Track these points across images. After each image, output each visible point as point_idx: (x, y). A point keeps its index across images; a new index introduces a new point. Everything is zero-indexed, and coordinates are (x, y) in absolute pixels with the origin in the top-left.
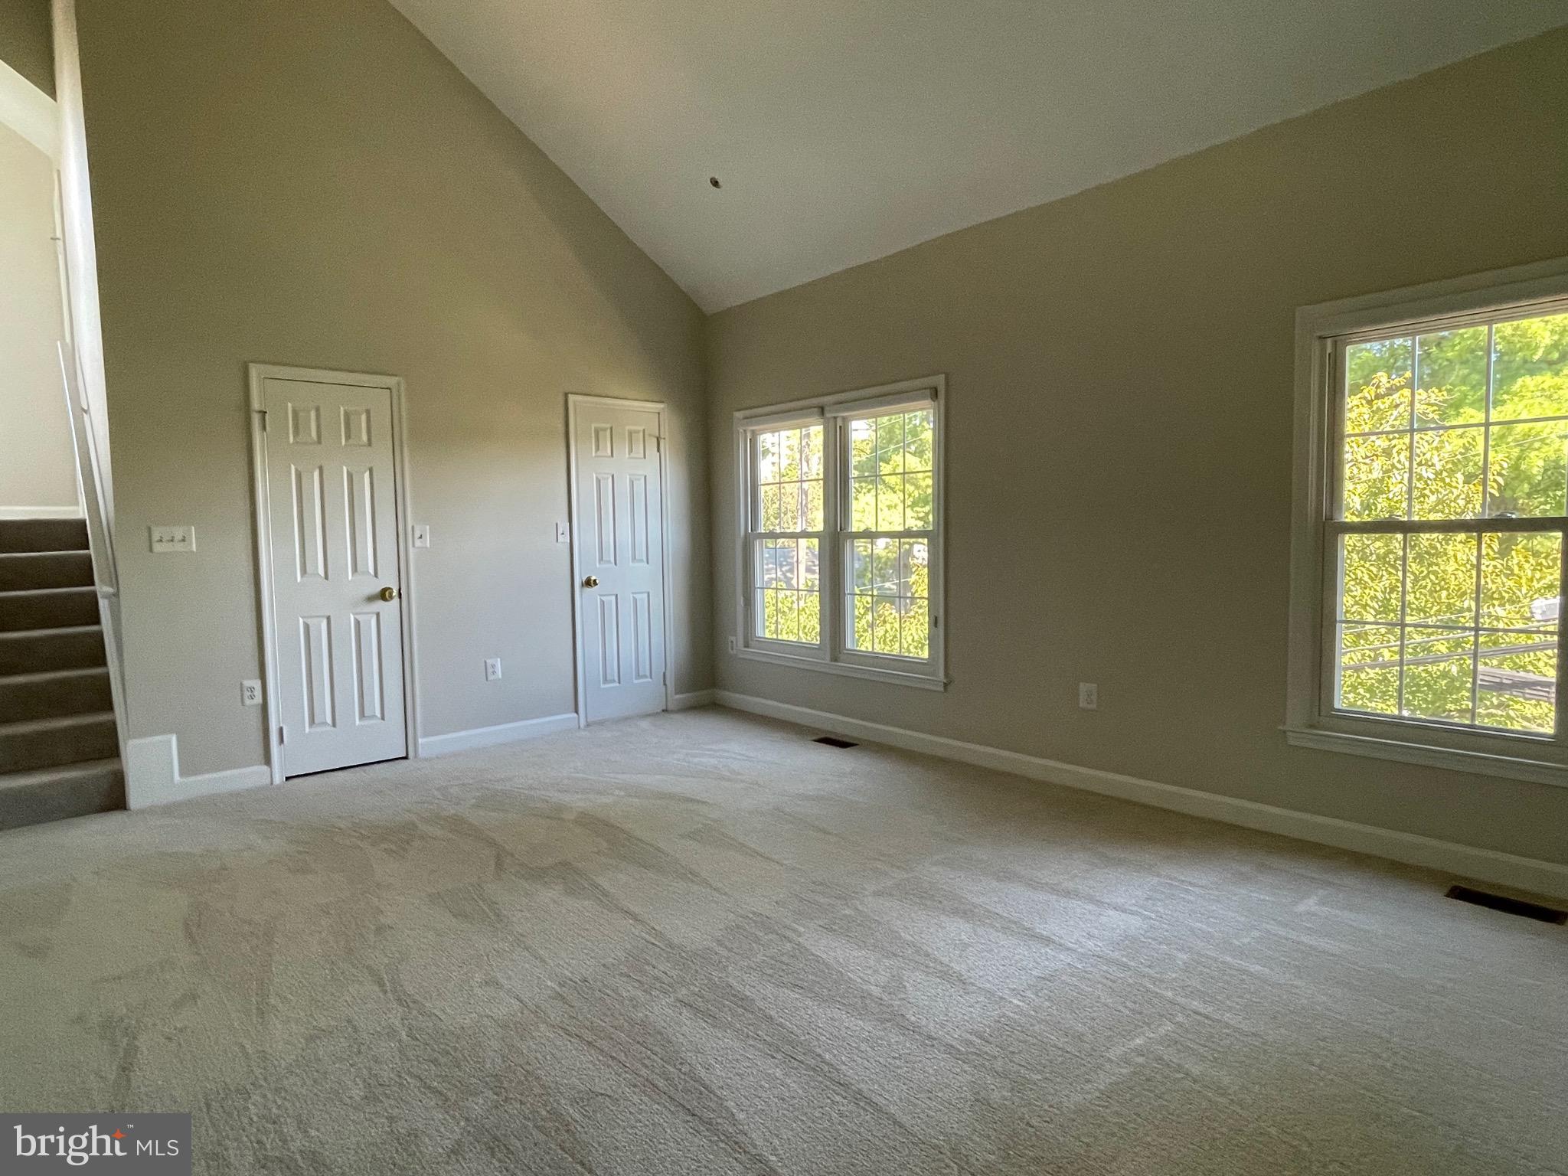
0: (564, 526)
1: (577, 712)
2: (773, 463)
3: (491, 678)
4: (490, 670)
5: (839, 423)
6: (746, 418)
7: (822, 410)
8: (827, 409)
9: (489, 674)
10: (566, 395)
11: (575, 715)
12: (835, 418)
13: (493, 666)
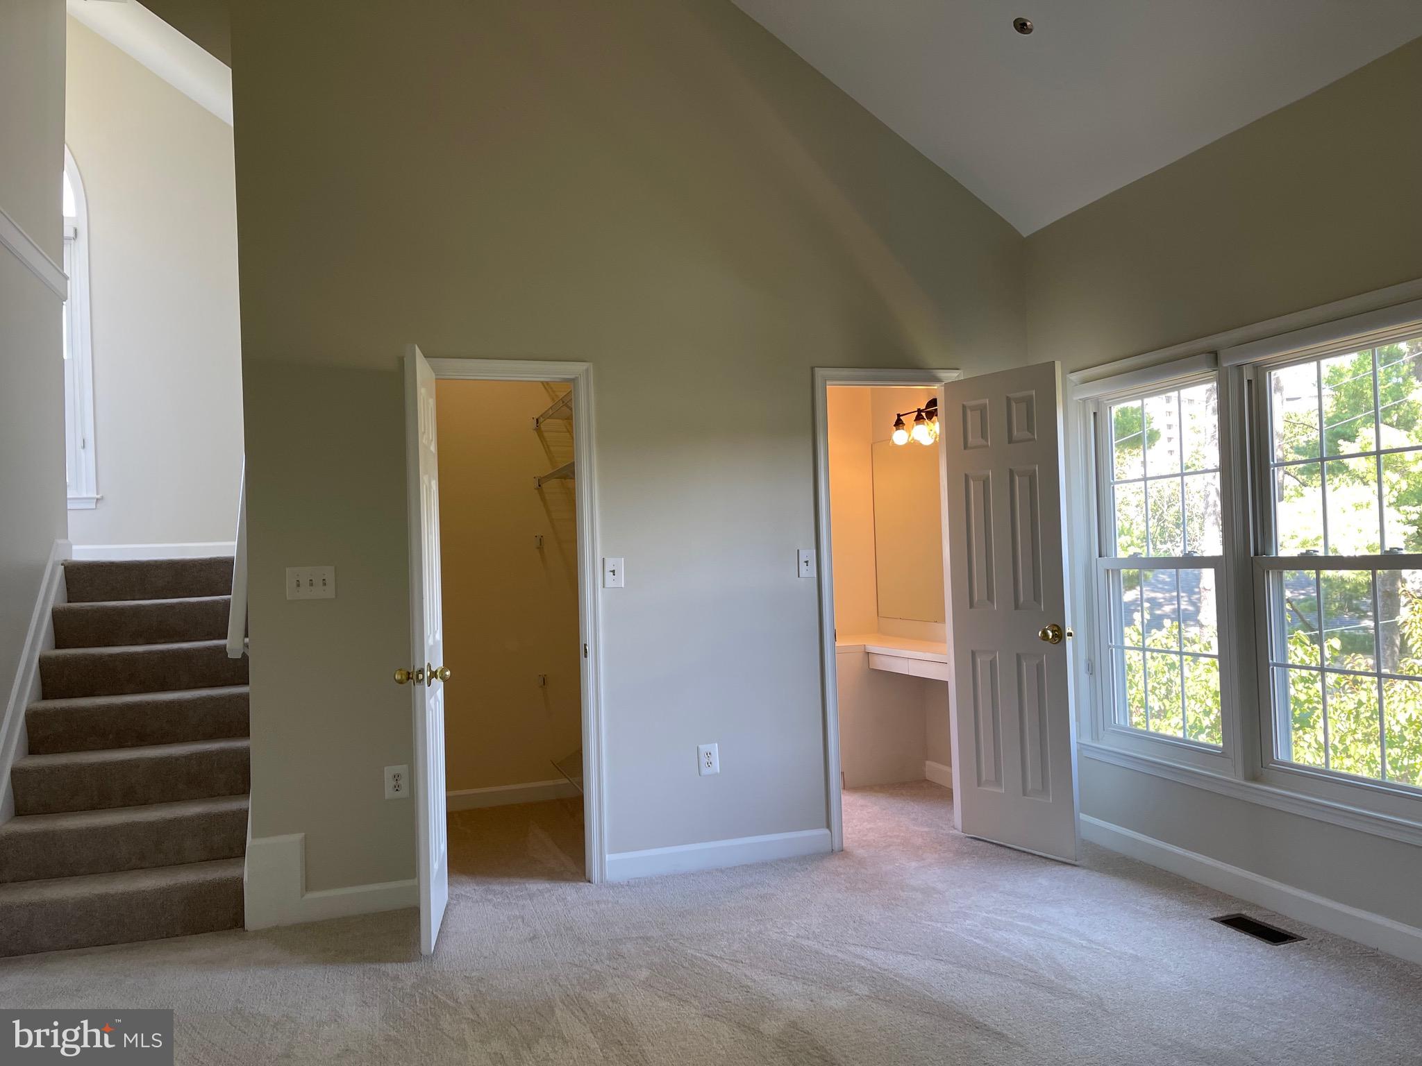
0: (808, 553)
1: (829, 826)
2: (1171, 452)
3: (705, 771)
4: (704, 760)
5: (1248, 374)
6: (1085, 381)
7: (1214, 357)
8: (1222, 354)
9: (702, 765)
10: (812, 369)
11: (827, 831)
12: (1240, 367)
13: (709, 754)
